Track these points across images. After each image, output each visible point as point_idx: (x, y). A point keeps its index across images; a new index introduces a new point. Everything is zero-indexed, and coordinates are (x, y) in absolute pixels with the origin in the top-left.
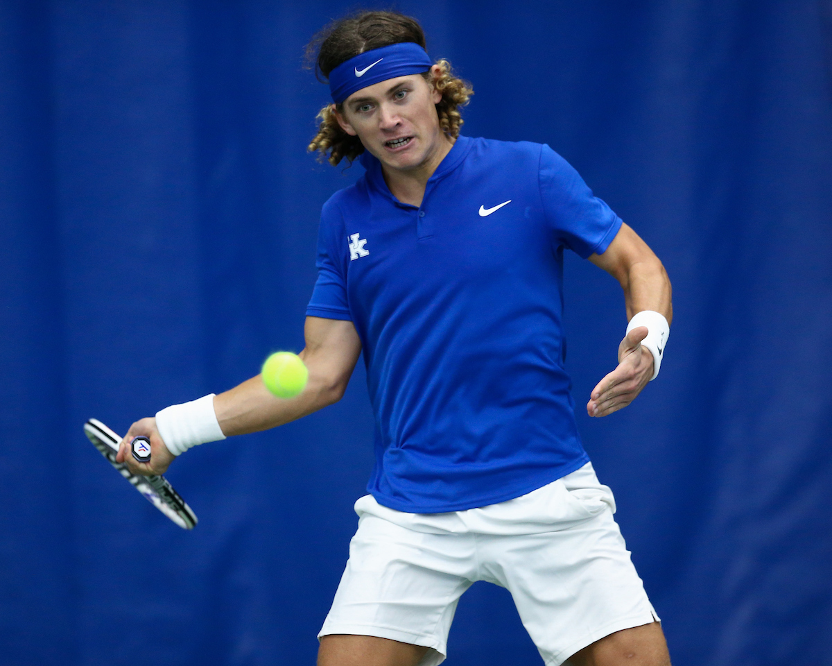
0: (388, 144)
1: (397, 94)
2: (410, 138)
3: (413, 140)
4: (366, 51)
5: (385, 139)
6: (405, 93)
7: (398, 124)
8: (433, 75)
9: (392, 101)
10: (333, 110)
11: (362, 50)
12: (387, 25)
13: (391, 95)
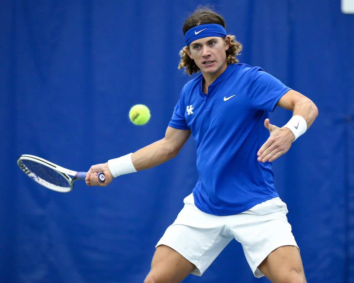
0: (204, 63)
1: (210, 43)
2: (213, 61)
3: (215, 62)
4: (200, 25)
5: (204, 60)
6: (213, 43)
7: (209, 55)
8: (227, 39)
9: (208, 46)
10: (186, 48)
11: (199, 24)
12: (210, 16)
13: (208, 43)
